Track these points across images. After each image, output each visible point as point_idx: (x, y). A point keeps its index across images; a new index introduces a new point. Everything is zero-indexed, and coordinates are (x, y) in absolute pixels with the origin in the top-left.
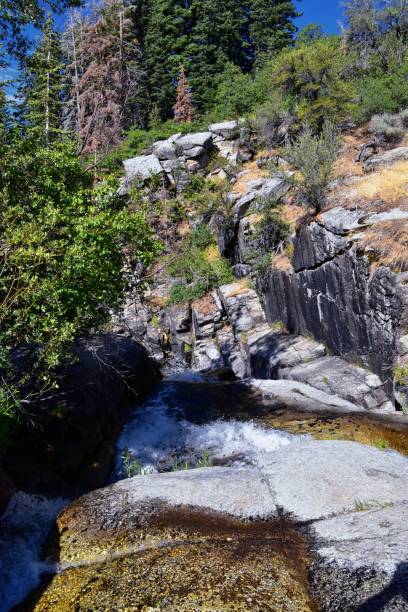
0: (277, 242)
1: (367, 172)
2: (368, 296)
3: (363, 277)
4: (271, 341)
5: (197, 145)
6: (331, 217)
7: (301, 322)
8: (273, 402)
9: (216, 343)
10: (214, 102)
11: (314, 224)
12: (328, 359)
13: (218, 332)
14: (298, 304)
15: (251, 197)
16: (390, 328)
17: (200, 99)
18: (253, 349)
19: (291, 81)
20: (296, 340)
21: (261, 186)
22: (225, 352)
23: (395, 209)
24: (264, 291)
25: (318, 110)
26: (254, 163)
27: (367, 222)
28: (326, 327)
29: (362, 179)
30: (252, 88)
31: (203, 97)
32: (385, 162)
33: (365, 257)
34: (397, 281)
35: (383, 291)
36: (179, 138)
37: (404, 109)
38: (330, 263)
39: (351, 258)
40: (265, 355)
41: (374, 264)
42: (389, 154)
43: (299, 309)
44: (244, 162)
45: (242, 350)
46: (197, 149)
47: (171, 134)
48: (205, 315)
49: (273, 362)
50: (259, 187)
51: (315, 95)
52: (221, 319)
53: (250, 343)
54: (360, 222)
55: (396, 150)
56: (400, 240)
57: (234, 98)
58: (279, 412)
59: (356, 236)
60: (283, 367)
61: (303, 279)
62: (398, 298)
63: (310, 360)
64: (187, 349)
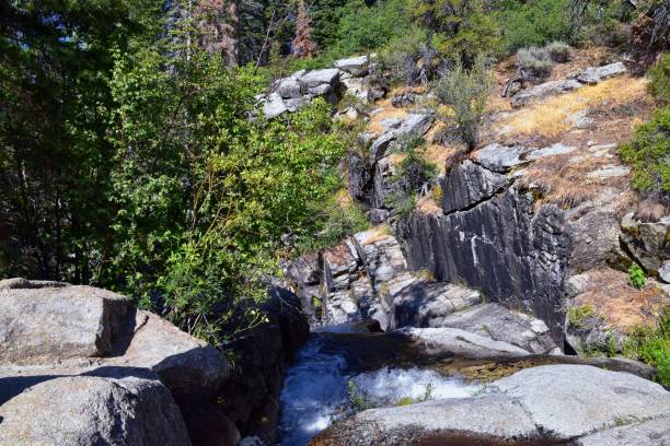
0: (421, 184)
1: (517, 108)
2: (531, 236)
3: (526, 216)
4: (418, 290)
5: (324, 83)
6: (488, 154)
7: (451, 268)
8: (438, 351)
9: (353, 296)
10: (335, 37)
11: (468, 162)
12: (485, 306)
13: (354, 284)
14: (448, 250)
15: (390, 136)
16: (557, 269)
17: (320, 34)
18: (398, 300)
19: (431, 13)
20: (445, 288)
21: (399, 124)
22: (362, 305)
23: (557, 144)
24: (405, 237)
25: (460, 43)
26: (388, 101)
27: (529, 158)
28: (482, 272)
29: (512, 115)
30: (379, 23)
31: (323, 31)
32: (535, 97)
33: (529, 195)
34: (566, 218)
35: (550, 229)
36: (303, 75)
37: (551, 41)
38: (488, 203)
39: (512, 197)
40: (412, 305)
41: (539, 202)
42: (538, 89)
43: (449, 254)
44: (377, 99)
45: (383, 302)
46: (324, 87)
47: (295, 70)
48: (339, 265)
49: (423, 312)
50: (397, 126)
51: (456, 28)
52: (357, 269)
53: (393, 293)
54: (521, 157)
55: (545, 85)
56: (567, 175)
57: (359, 32)
58: (447, 360)
59: (517, 173)
60: (435, 316)
61: (454, 222)
62: (567, 235)
63: (464, 308)
64: (317, 303)
